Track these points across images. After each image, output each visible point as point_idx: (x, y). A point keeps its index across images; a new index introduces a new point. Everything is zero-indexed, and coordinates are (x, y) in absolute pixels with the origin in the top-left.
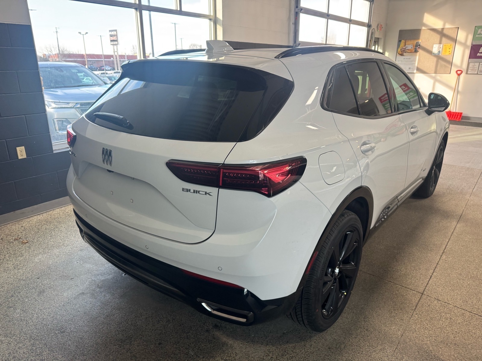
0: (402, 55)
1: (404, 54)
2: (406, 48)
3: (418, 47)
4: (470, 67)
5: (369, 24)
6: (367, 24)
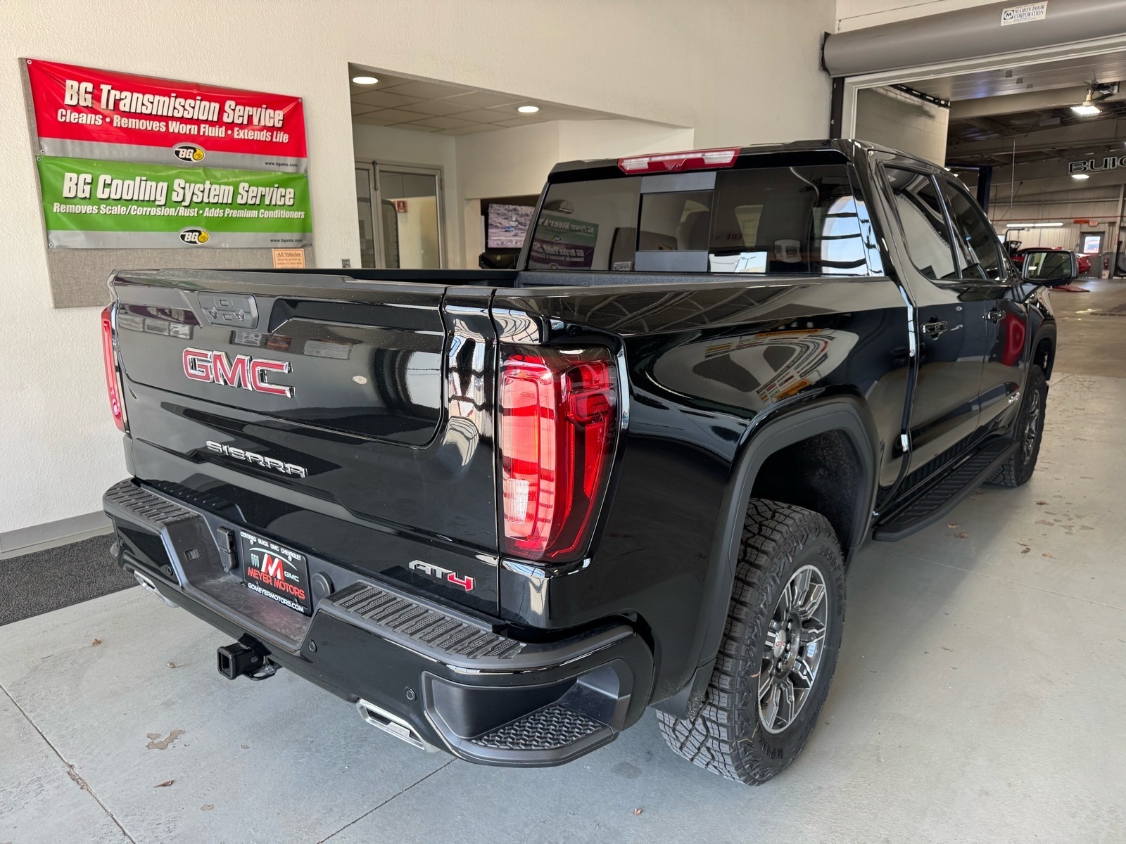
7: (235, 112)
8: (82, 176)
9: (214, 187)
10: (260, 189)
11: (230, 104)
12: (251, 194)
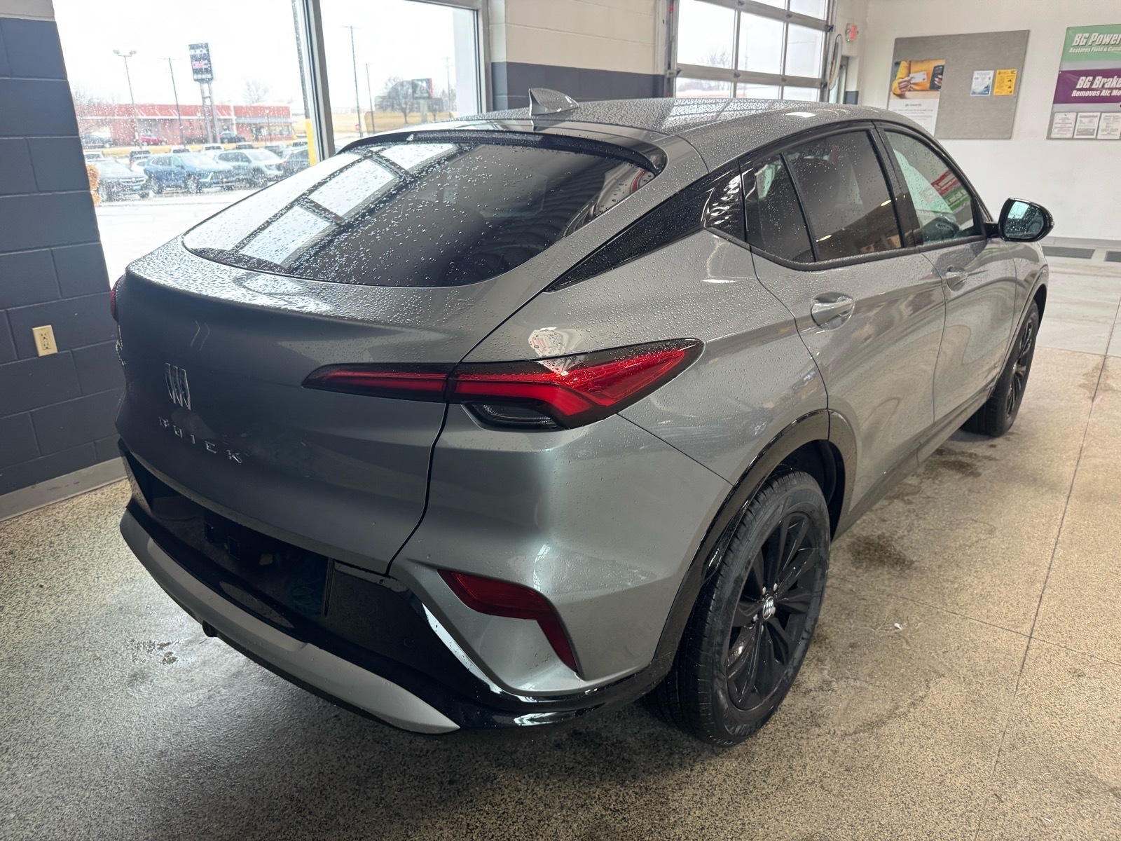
0: (901, 96)
1: (908, 94)
2: (910, 80)
3: (937, 77)
4: (1056, 123)
5: (829, 24)
6: (825, 24)
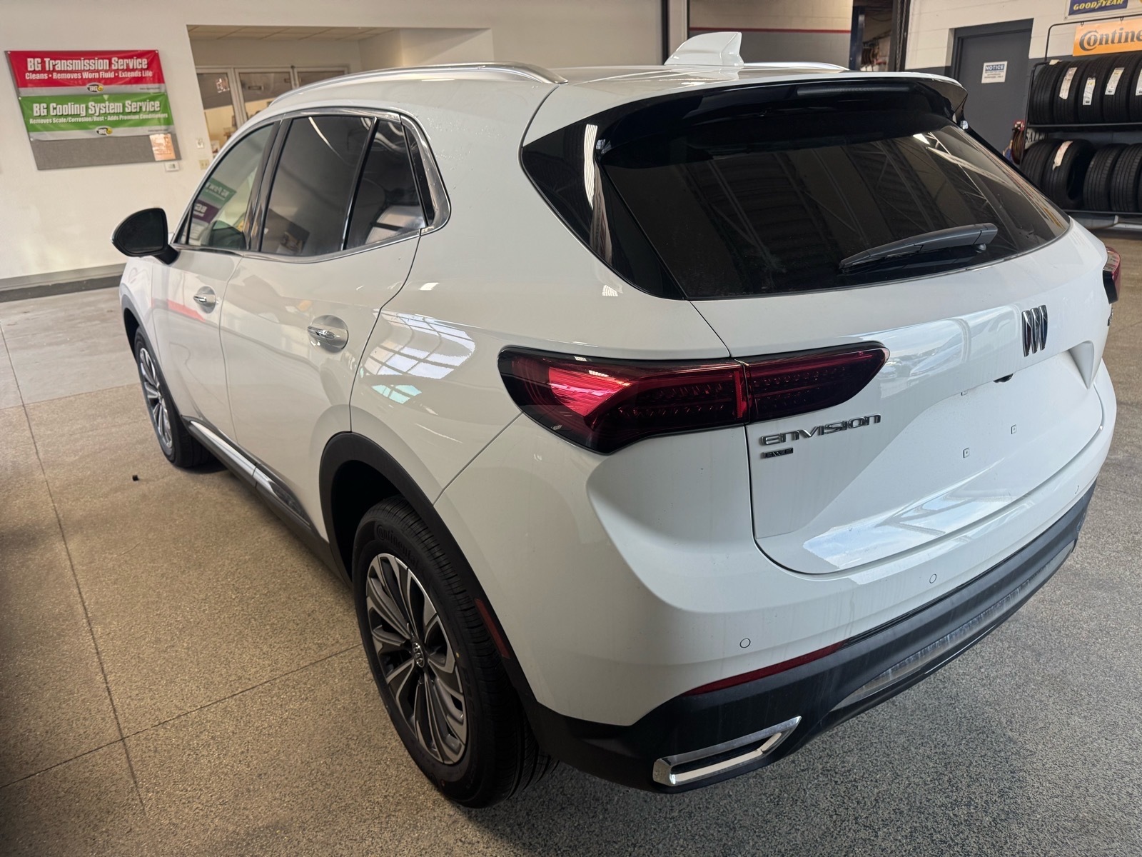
7: (118, 64)
8: (42, 105)
9: (112, 104)
10: (139, 103)
11: (114, 59)
12: (133, 106)
